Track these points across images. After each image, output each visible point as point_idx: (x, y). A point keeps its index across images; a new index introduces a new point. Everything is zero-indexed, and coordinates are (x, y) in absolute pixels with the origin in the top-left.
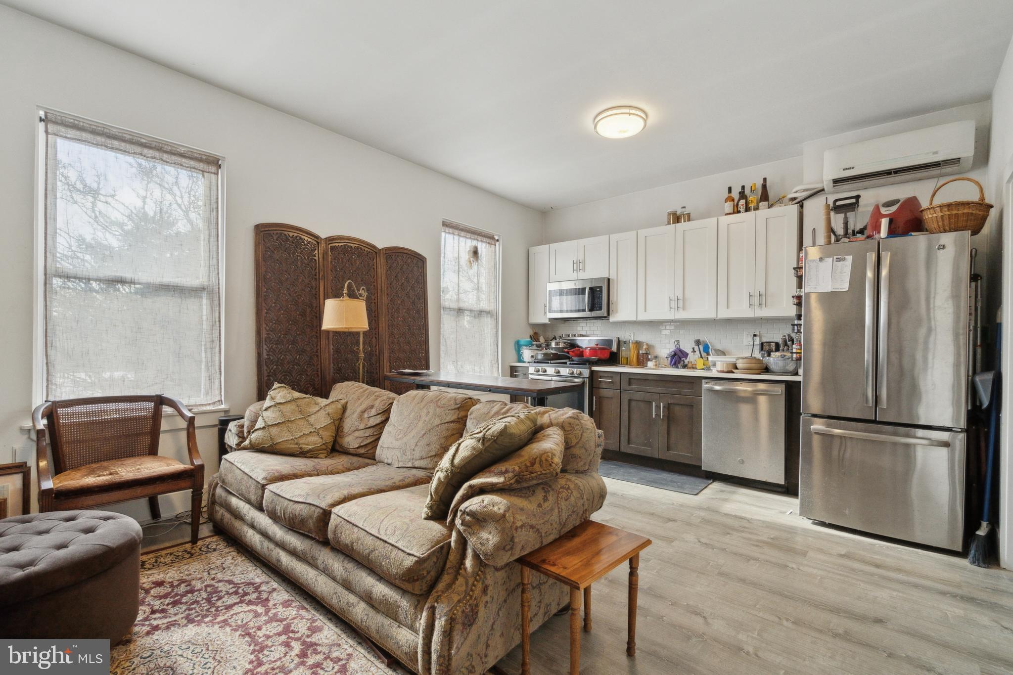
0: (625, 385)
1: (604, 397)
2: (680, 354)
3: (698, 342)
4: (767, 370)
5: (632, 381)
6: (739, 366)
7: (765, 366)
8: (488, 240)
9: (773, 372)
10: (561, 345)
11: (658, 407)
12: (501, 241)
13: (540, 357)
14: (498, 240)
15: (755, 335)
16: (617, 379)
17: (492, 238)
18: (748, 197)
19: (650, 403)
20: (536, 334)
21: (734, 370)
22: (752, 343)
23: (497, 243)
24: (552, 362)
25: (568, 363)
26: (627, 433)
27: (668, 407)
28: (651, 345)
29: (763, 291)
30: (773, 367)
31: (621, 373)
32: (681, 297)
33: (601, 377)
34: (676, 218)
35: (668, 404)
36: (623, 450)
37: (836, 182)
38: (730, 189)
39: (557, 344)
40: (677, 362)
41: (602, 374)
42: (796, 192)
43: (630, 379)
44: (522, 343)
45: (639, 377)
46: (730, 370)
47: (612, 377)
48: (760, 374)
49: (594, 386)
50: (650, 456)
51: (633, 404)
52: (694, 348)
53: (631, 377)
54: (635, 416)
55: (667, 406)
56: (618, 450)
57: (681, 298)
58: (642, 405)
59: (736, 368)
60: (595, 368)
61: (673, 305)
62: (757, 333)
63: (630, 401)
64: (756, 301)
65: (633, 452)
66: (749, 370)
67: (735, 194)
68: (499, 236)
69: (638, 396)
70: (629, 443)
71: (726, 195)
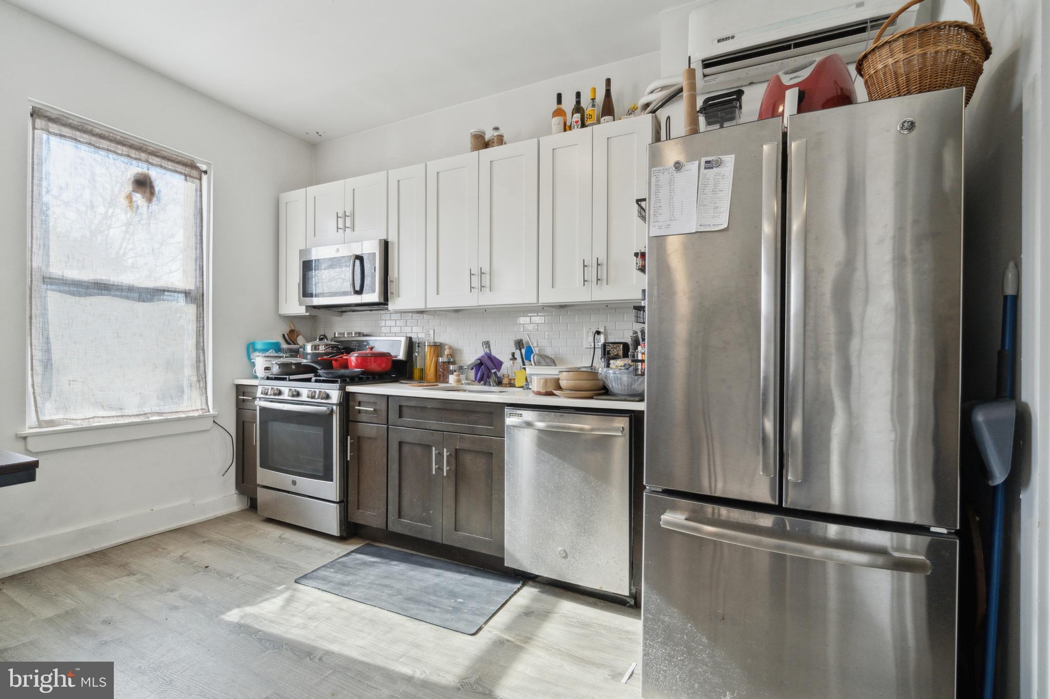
0: (393, 415)
1: (364, 437)
2: (490, 364)
3: (519, 344)
4: (604, 391)
5: (405, 410)
6: (563, 383)
7: (601, 383)
8: (187, 170)
9: (614, 395)
10: (322, 349)
11: (440, 455)
12: (212, 173)
13: (276, 369)
14: (206, 172)
15: (598, 333)
16: (382, 406)
17: (193, 166)
18: (585, 110)
19: (428, 447)
20: (292, 331)
21: (555, 392)
22: (593, 346)
23: (204, 177)
24: (292, 377)
25: (314, 379)
26: (397, 499)
27: (456, 455)
28: (456, 350)
29: (603, 259)
30: (614, 386)
31: (388, 397)
32: (486, 269)
33: (360, 404)
34: (481, 143)
35: (456, 449)
36: (391, 528)
37: (708, 64)
38: (559, 97)
39: (315, 347)
40: (485, 377)
41: (360, 398)
42: (652, 92)
43: (400, 407)
44: (259, 346)
45: (413, 403)
46: (549, 390)
47: (375, 403)
48: (591, 398)
49: (351, 418)
50: (429, 538)
51: (406, 449)
52: (513, 354)
53: (404, 403)
54: (409, 470)
55: (453, 454)
56: (384, 527)
57: (488, 271)
58: (418, 450)
59: (559, 388)
60: (351, 389)
61: (476, 282)
62: (602, 330)
63: (401, 444)
64: (592, 274)
65: (406, 532)
66: (577, 392)
67: (568, 104)
68: (208, 164)
69: (411, 435)
70: (400, 516)
71: (554, 106)
